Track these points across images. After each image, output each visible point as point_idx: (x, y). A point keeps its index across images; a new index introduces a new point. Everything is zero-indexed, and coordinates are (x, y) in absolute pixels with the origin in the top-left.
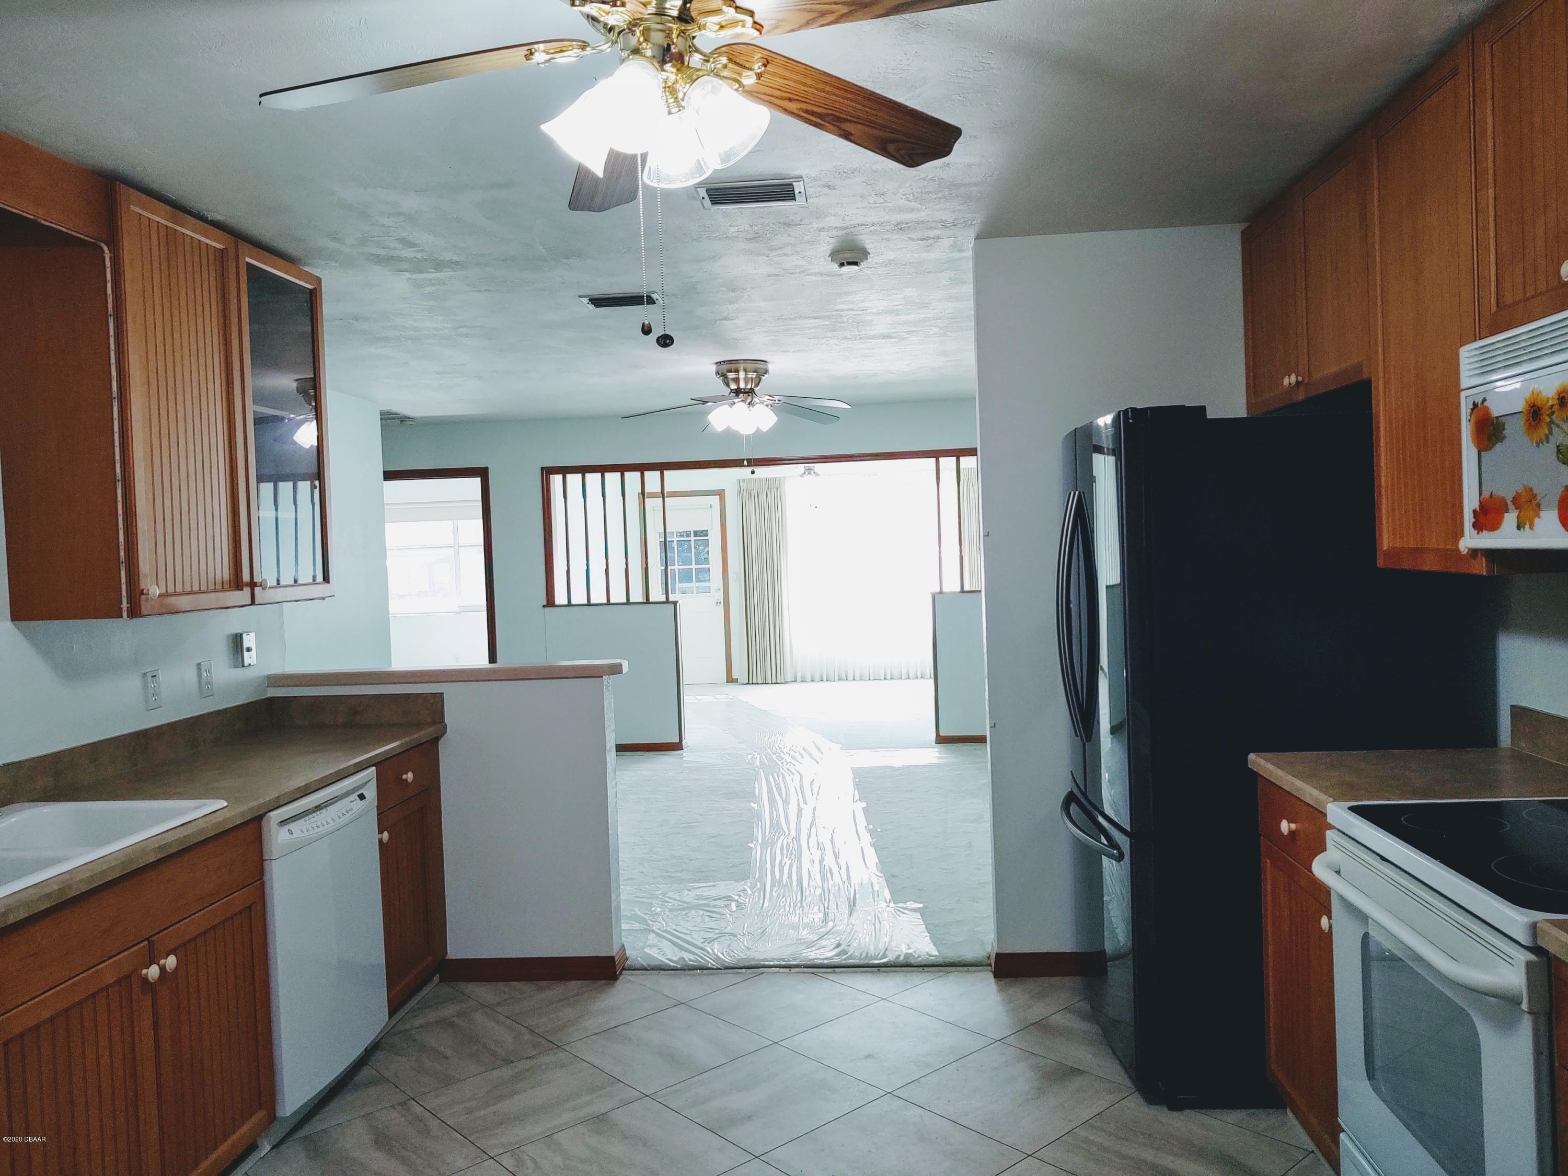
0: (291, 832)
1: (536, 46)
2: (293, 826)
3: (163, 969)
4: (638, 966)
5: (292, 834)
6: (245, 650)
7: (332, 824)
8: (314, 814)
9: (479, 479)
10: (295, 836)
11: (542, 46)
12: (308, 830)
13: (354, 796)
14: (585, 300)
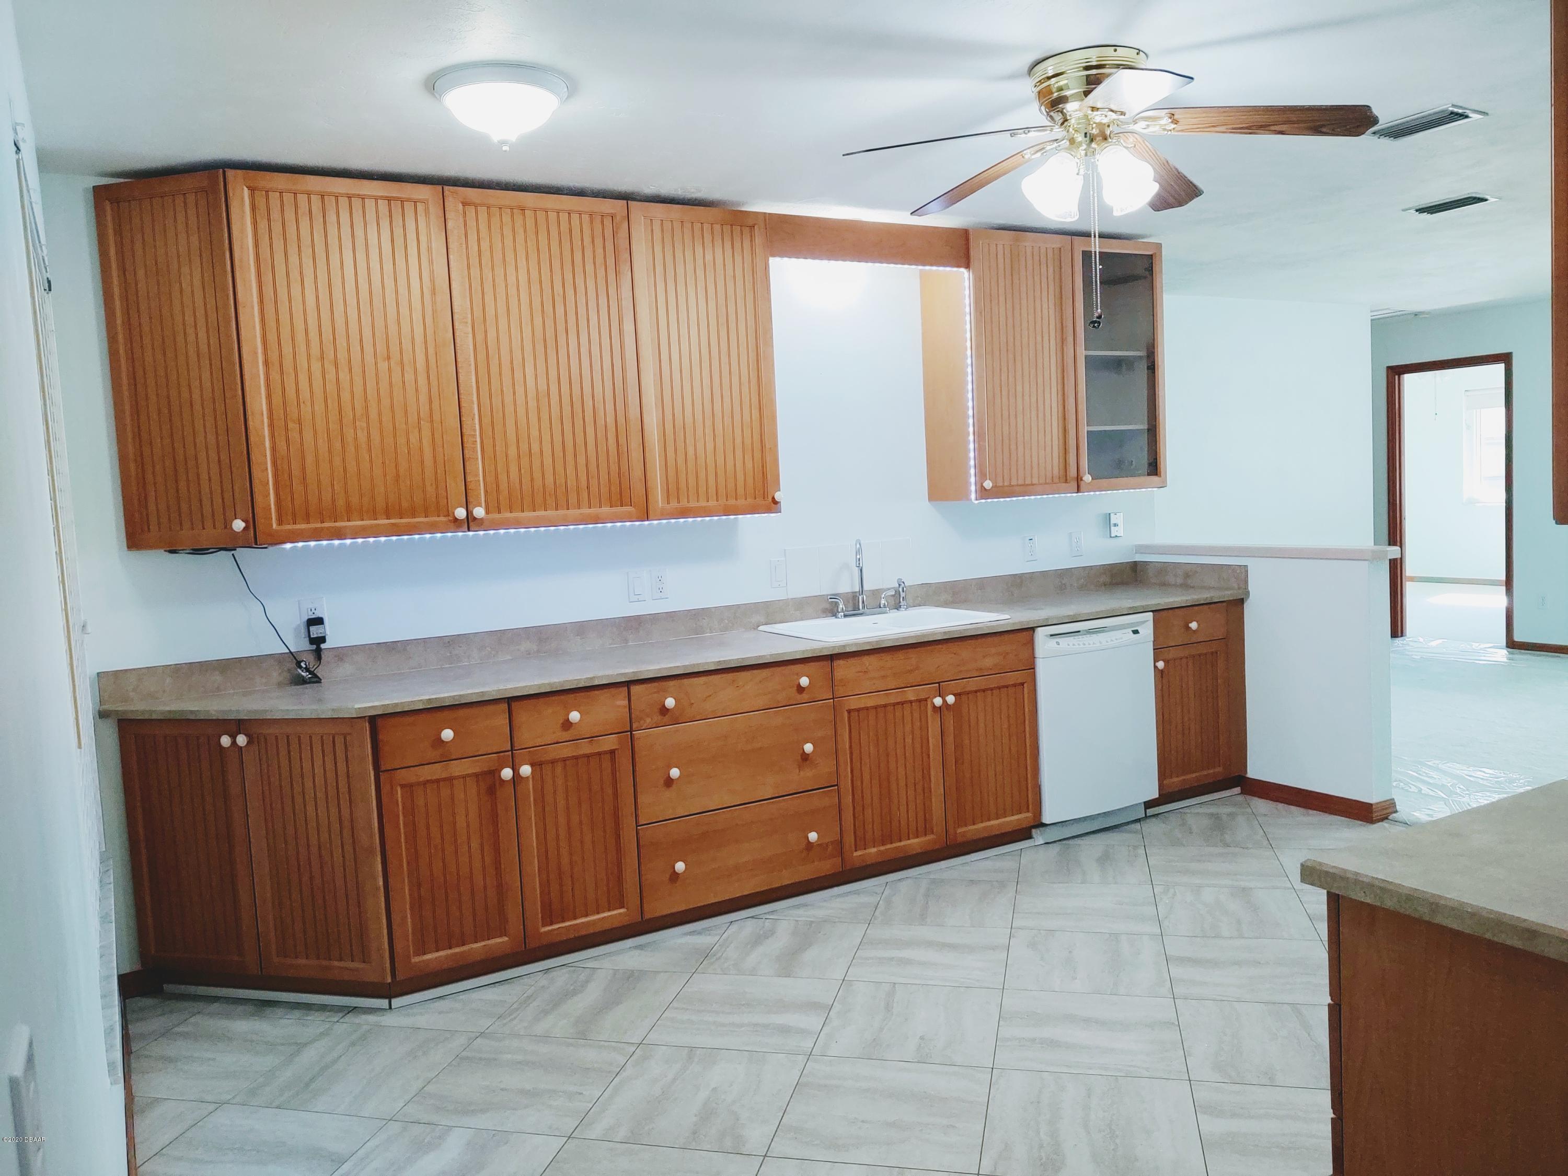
0: (1058, 643)
1: (1025, 152)
2: (1061, 640)
3: (945, 701)
4: (1400, 820)
5: (1059, 644)
6: (1112, 525)
7: (1098, 644)
8: (1084, 636)
9: (1503, 364)
10: (1061, 646)
11: (1028, 151)
12: (1074, 645)
13: (1130, 630)
14: (1413, 211)
